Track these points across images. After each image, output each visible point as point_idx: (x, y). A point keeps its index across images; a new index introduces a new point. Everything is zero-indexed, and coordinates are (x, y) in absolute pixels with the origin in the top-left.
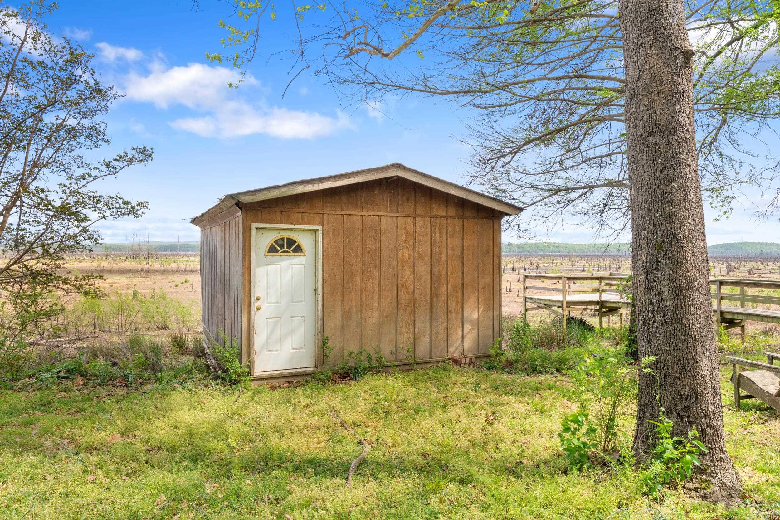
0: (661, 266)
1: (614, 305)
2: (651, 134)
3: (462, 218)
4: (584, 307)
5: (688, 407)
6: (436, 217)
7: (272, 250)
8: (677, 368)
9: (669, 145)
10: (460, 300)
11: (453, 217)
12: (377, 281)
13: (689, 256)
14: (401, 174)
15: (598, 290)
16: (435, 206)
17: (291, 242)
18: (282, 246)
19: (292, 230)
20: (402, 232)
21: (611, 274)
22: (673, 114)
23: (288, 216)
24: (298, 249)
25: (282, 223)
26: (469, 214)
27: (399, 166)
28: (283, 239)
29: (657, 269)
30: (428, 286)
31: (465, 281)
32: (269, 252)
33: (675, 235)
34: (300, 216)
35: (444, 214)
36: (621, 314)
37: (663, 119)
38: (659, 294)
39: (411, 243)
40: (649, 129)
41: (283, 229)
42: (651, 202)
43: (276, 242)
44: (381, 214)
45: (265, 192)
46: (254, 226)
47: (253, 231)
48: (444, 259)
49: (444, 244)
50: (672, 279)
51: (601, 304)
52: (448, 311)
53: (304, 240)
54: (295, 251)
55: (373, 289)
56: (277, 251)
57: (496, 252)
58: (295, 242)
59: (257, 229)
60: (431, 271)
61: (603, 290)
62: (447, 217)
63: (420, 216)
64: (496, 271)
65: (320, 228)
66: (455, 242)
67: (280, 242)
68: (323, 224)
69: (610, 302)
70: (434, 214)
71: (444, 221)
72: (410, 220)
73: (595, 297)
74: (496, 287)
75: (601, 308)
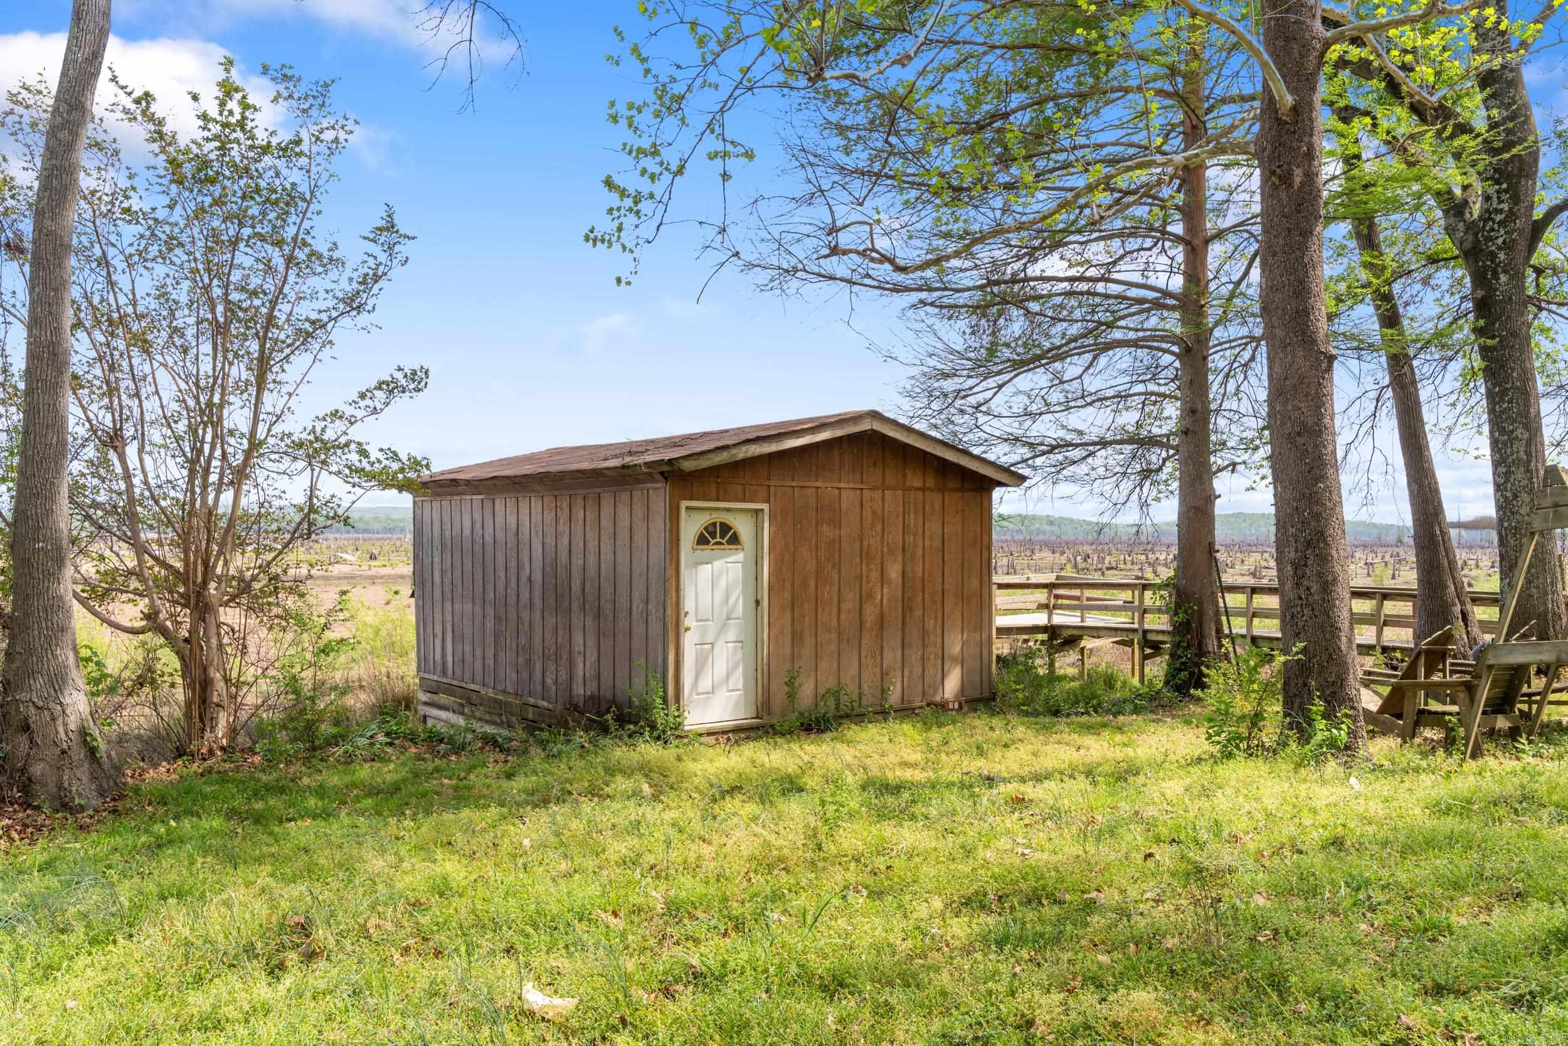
0: (1310, 562)
1: (1075, 632)
2: (1299, 434)
3: (942, 489)
4: (1025, 637)
5: (1334, 693)
6: (910, 489)
7: (702, 540)
8: (1325, 657)
9: (1316, 446)
10: (939, 615)
11: (931, 490)
12: (836, 587)
13: (1334, 552)
14: (878, 426)
15: (1046, 606)
16: (909, 474)
17: (726, 528)
18: (713, 536)
19: (728, 510)
20: (868, 513)
21: (1058, 578)
22: (1320, 417)
23: (726, 491)
24: (735, 540)
25: (718, 500)
26: (951, 485)
27: (875, 415)
28: (714, 524)
29: (1306, 565)
30: (900, 594)
31: (946, 586)
32: (698, 543)
33: (1322, 533)
34: (739, 489)
35: (920, 485)
36: (1082, 649)
37: (1310, 421)
38: (1308, 589)
39: (879, 528)
40: (1297, 429)
41: (717, 509)
42: (1299, 500)
43: (706, 529)
44: (842, 485)
45: (711, 456)
46: (684, 504)
47: (683, 511)
48: (920, 552)
49: (920, 531)
50: (1319, 575)
51: (1052, 631)
52: (924, 633)
53: (743, 526)
54: (729, 542)
55: (831, 599)
56: (707, 542)
57: (985, 543)
58: (730, 528)
59: (688, 508)
60: (903, 572)
61: (1055, 607)
62: (923, 489)
63: (890, 488)
64: (985, 571)
65: (765, 507)
66: (934, 527)
67: (711, 529)
68: (768, 502)
69: (1068, 627)
70: (908, 484)
71: (920, 495)
72: (877, 494)
73: (1041, 619)
74: (986, 595)
75: (1051, 639)
